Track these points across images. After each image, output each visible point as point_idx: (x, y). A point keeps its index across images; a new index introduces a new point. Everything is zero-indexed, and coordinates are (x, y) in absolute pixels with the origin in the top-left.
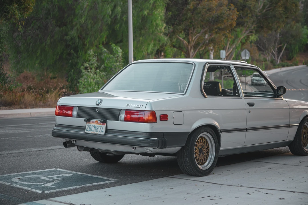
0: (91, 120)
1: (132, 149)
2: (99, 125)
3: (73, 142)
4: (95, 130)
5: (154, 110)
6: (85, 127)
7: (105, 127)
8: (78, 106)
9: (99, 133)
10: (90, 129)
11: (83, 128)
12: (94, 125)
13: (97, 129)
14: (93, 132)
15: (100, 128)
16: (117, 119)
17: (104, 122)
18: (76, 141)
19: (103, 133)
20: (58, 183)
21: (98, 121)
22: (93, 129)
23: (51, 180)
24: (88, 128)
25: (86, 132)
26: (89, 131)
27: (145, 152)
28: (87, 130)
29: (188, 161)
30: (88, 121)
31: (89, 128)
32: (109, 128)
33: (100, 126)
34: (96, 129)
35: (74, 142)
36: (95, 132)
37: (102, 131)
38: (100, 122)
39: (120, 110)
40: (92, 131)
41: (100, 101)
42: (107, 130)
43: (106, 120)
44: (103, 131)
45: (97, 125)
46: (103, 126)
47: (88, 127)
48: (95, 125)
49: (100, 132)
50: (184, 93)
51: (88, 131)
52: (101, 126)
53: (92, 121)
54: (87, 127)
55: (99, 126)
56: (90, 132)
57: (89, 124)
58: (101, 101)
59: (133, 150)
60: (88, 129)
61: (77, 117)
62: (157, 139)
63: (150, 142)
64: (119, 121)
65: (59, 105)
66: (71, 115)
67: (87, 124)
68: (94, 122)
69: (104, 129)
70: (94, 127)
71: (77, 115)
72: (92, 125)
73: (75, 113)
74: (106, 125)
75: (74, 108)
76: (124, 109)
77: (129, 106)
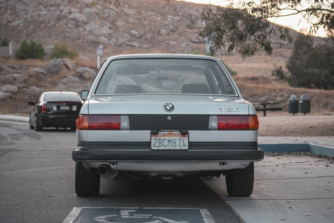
0: (160, 132)
2: (176, 138)
4: (170, 145)
6: (150, 142)
8: (128, 115)
9: (177, 148)
11: (148, 144)
12: (167, 138)
13: (174, 143)
14: (166, 148)
15: (178, 141)
16: (206, 128)
17: (185, 134)
19: (187, 148)
21: (173, 132)
22: (166, 143)
24: (155, 143)
25: (153, 148)
26: (159, 146)
28: (154, 146)
30: (154, 134)
31: (157, 143)
32: (192, 140)
33: (178, 139)
34: (172, 143)
36: (172, 148)
39: (209, 116)
40: (164, 146)
41: (171, 106)
42: (191, 145)
43: (187, 131)
45: (173, 138)
46: (183, 138)
48: (170, 138)
49: (179, 146)
51: (157, 147)
52: (181, 139)
54: (153, 142)
56: (162, 148)
57: (157, 138)
59: (223, 167)
61: (130, 130)
64: (209, 130)
65: (88, 114)
66: (118, 127)
67: (152, 138)
68: (166, 134)
69: (186, 142)
70: (169, 141)
71: (129, 127)
72: (163, 138)
73: (125, 123)
74: (188, 137)
75: (120, 118)
76: (214, 116)
77: (223, 111)
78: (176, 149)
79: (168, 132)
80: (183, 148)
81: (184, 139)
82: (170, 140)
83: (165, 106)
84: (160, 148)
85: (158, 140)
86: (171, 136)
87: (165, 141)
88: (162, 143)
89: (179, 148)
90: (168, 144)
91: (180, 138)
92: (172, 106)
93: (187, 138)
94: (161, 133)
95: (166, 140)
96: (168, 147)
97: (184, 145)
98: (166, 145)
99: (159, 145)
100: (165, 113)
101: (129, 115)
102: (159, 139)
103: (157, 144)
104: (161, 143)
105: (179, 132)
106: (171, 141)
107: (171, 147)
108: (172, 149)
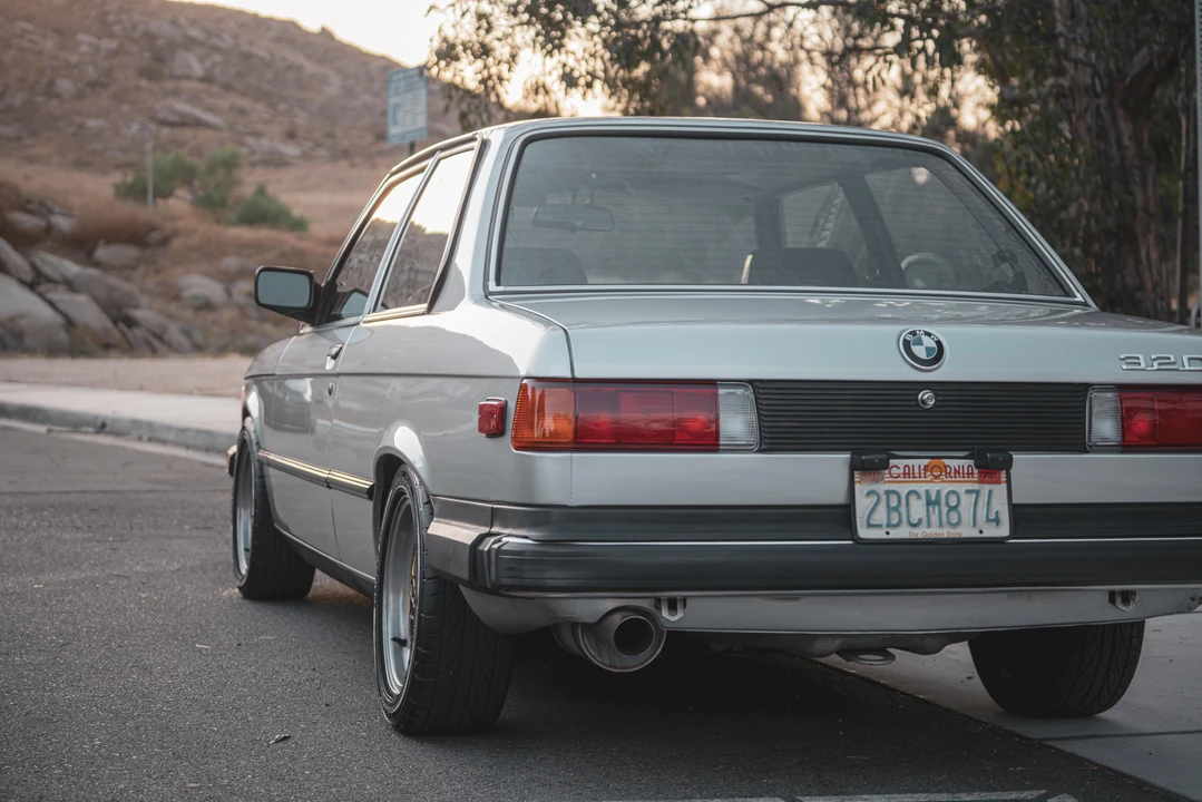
0: (892, 462)
2: (961, 488)
4: (935, 519)
8: (751, 382)
9: (967, 532)
10: (896, 515)
11: (842, 515)
12: (921, 488)
14: (921, 533)
15: (967, 502)
16: (1074, 440)
17: (991, 467)
19: (1003, 531)
21: (947, 462)
22: (918, 509)
25: (864, 533)
26: (889, 525)
28: (870, 526)
30: (867, 464)
31: (882, 509)
33: (968, 492)
34: (945, 510)
36: (945, 533)
37: (988, 520)
39: (1083, 389)
40: (913, 526)
41: (930, 343)
42: (1023, 515)
44: (997, 521)
45: (946, 488)
46: (986, 488)
48: (934, 488)
49: (975, 525)
51: (880, 526)
52: (977, 492)
53: (901, 463)
54: (863, 504)
55: (961, 493)
56: (903, 533)
57: (881, 488)
59: (1126, 610)
61: (760, 451)
64: (1087, 452)
65: (575, 380)
66: (707, 440)
67: (857, 486)
68: (917, 471)
69: (1001, 507)
70: (929, 503)
71: (754, 439)
72: (903, 489)
73: (736, 423)
74: (1009, 482)
75: (716, 394)
76: (1104, 387)
77: (1143, 366)
78: (963, 536)
79: (926, 461)
80: (991, 532)
81: (990, 492)
82: (933, 498)
83: (907, 344)
84: (895, 534)
85: (884, 498)
86: (937, 477)
87: (913, 499)
88: (903, 510)
89: (974, 533)
90: (928, 516)
91: (976, 487)
92: (934, 345)
93: (1004, 486)
94: (898, 465)
95: (919, 497)
96: (929, 525)
97: (993, 516)
98: (920, 520)
99: (889, 518)
100: (905, 372)
101: (757, 386)
102: (888, 493)
103: (881, 516)
104: (896, 509)
105: (971, 462)
106: (937, 502)
107: (941, 525)
108: (946, 536)
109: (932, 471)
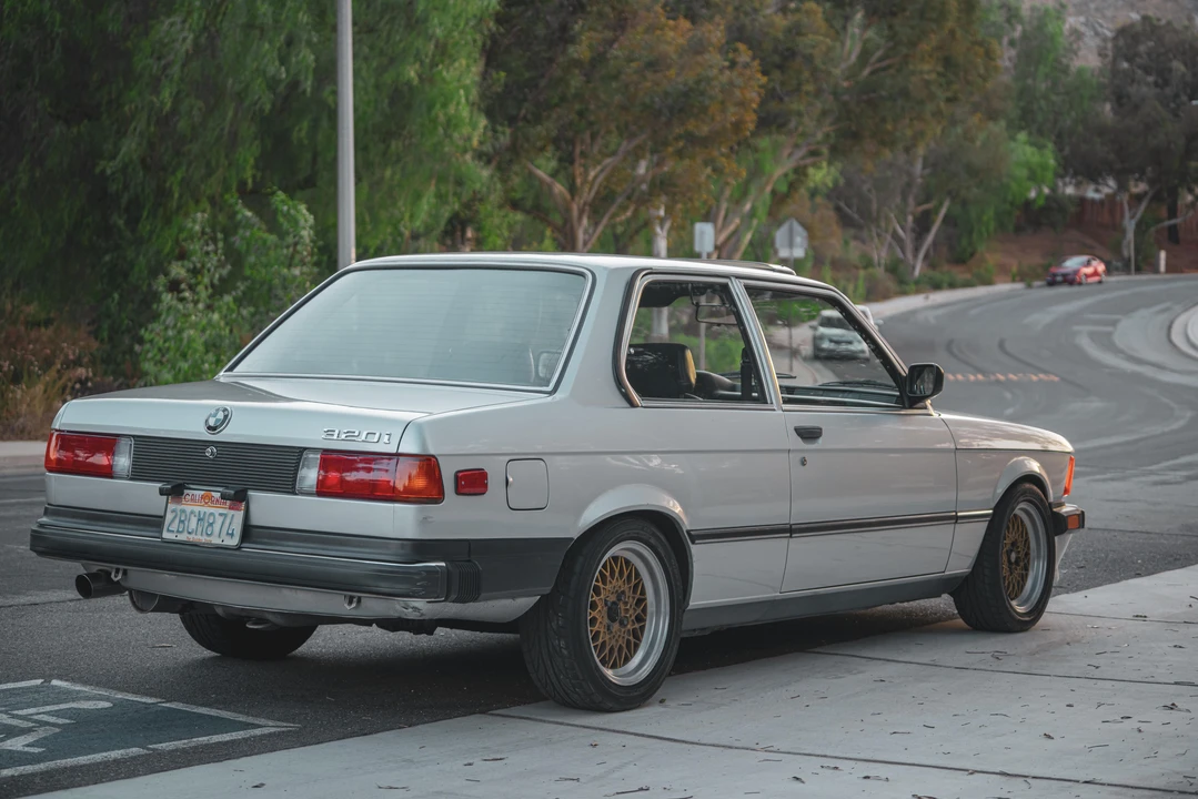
0: (186, 491)
1: (346, 605)
2: (217, 511)
3: (113, 576)
4: (200, 529)
5: (432, 452)
6: (163, 518)
7: (239, 516)
8: (133, 436)
9: (216, 541)
10: (182, 525)
11: (156, 522)
12: (196, 509)
13: (211, 525)
14: (192, 538)
15: (219, 520)
16: (289, 486)
17: (239, 498)
18: (125, 572)
19: (234, 542)
20: (55, 735)
21: (213, 494)
22: (193, 524)
23: (25, 724)
24: (173, 521)
25: (166, 535)
26: (178, 531)
27: (396, 615)
28: (168, 531)
29: (565, 652)
30: (175, 492)
31: (177, 521)
32: (256, 520)
33: (221, 515)
34: (206, 524)
35: (120, 577)
36: (203, 539)
37: (228, 534)
38: (224, 497)
39: (300, 452)
40: (189, 533)
41: (221, 415)
42: (248, 531)
43: (245, 491)
44: (232, 535)
45: (209, 510)
46: (232, 512)
47: (175, 517)
48: (203, 509)
49: (219, 536)
50: (550, 388)
51: (172, 531)
52: (225, 515)
53: (191, 492)
54: (169, 517)
55: (217, 515)
56: (183, 537)
57: (179, 507)
58: (226, 417)
59: (348, 608)
60: (174, 527)
61: (131, 479)
62: (443, 564)
63: (416, 577)
64: (296, 494)
65: (59, 431)
66: (107, 470)
67: (169, 504)
68: (197, 498)
69: (238, 524)
70: (199, 519)
71: (130, 471)
72: (189, 509)
73: (124, 462)
74: (247, 509)
75: (116, 443)
76: (314, 450)
77: (337, 436)
78: (212, 542)
79: (203, 493)
80: (227, 542)
81: (233, 516)
82: (202, 516)
83: (209, 417)
84: (180, 537)
85: (179, 514)
86: (206, 503)
87: (192, 516)
88: (186, 522)
89: (219, 542)
90: (197, 528)
91: (225, 511)
92: (223, 417)
93: (244, 511)
94: (189, 493)
95: (195, 516)
96: (196, 534)
97: (231, 532)
98: (193, 530)
99: (179, 527)
100: (203, 435)
101: (137, 439)
102: (181, 511)
103: (176, 525)
104: (183, 522)
106: (203, 519)
107: (202, 535)
108: (203, 541)
109: (206, 499)
